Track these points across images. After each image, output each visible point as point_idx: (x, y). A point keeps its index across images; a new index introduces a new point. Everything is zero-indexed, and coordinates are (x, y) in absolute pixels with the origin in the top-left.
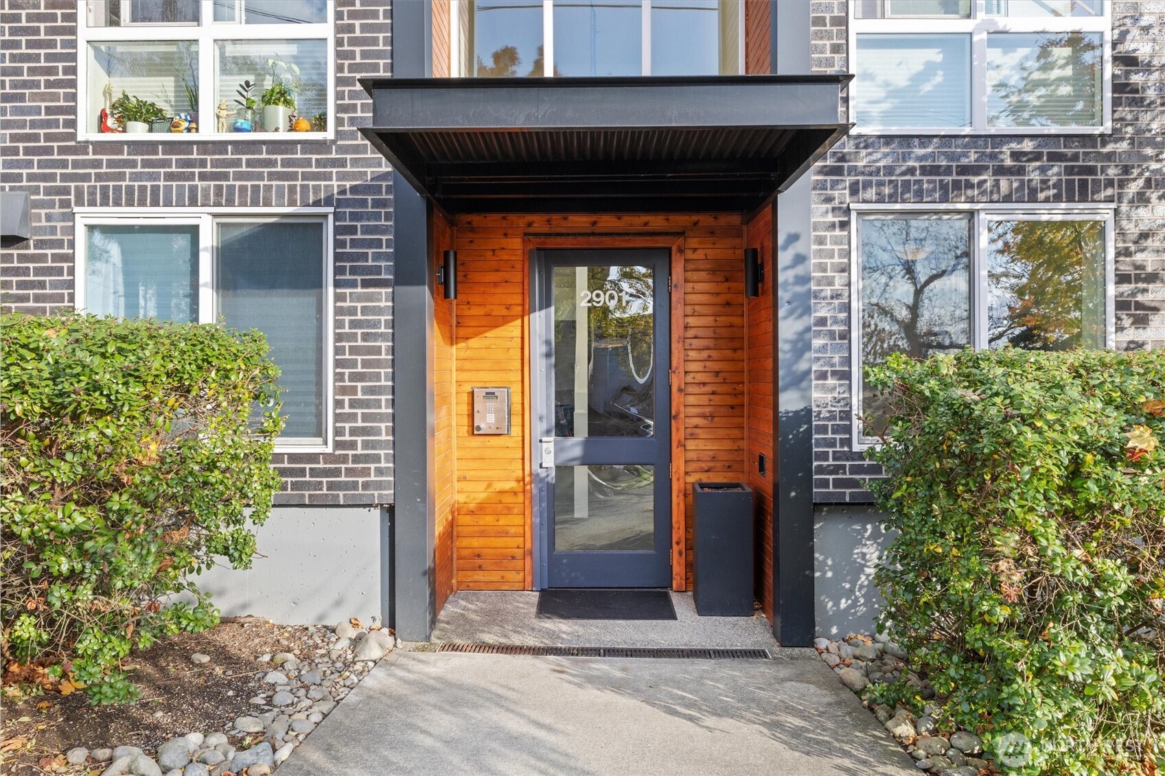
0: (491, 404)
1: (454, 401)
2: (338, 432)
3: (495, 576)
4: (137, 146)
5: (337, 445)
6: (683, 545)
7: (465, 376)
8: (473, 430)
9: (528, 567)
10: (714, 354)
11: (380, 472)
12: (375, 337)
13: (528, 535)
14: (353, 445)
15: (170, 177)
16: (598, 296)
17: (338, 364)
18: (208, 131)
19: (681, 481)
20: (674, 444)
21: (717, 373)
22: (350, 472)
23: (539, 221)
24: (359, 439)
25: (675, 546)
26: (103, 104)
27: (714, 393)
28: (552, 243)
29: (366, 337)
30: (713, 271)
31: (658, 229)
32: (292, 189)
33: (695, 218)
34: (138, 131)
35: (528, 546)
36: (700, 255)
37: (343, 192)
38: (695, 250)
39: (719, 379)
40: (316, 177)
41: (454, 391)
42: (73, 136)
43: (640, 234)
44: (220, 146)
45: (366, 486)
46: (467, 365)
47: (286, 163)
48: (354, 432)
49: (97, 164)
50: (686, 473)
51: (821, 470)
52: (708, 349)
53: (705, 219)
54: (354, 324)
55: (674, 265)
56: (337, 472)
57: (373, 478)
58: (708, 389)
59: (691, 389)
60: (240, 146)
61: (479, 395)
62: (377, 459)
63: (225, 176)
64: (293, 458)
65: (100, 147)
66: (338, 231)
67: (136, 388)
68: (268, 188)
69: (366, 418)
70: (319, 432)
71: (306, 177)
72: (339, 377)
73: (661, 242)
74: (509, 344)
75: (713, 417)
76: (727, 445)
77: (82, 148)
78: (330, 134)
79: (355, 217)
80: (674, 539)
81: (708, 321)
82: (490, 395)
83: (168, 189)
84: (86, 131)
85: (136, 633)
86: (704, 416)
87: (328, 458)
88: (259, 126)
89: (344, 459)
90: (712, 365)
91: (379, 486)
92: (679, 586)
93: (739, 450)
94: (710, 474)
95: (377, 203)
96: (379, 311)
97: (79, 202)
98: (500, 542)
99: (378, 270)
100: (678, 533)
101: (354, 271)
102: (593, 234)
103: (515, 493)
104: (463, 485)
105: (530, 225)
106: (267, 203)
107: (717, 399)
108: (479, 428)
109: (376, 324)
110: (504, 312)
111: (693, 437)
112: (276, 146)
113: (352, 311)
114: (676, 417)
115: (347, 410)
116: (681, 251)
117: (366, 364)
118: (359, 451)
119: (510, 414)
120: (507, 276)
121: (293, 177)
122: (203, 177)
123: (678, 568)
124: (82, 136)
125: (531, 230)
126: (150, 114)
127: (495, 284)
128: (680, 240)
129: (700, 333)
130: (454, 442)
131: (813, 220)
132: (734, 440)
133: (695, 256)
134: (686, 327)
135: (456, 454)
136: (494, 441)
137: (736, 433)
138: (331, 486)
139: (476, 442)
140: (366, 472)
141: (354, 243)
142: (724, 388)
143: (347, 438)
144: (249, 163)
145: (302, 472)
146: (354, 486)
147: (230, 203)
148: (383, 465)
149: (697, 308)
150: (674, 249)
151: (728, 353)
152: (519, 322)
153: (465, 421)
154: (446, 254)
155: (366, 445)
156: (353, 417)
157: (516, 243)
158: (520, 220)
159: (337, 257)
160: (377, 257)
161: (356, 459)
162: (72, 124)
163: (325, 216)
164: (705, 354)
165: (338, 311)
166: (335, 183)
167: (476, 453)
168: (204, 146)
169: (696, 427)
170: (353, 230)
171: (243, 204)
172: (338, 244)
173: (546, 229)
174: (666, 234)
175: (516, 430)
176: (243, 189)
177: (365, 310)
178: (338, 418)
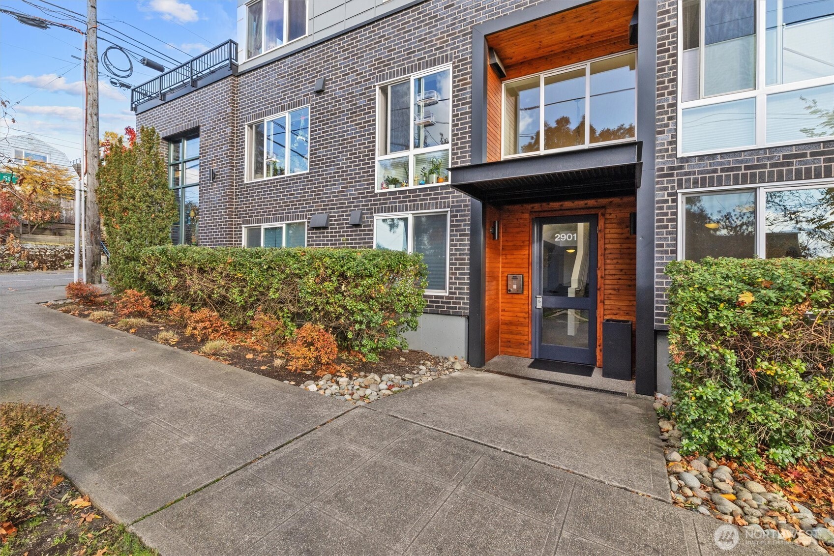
0: (514, 281)
1: (500, 279)
2: (450, 288)
3: (517, 351)
4: (391, 193)
5: (450, 293)
6: (601, 347)
7: (505, 269)
8: (508, 291)
9: (530, 348)
10: (620, 261)
11: (464, 303)
12: (463, 254)
13: (530, 335)
14: (455, 293)
15: (400, 202)
16: (563, 236)
17: (451, 264)
18: (411, 186)
19: (602, 318)
20: (598, 302)
21: (621, 270)
22: (454, 303)
23: (537, 206)
24: (457, 291)
25: (598, 347)
26: (382, 180)
27: (619, 279)
28: (542, 215)
29: (460, 254)
30: (619, 224)
31: (591, 206)
32: (437, 203)
33: (610, 200)
34: (392, 188)
35: (530, 340)
36: (613, 216)
37: (453, 202)
38: (610, 214)
39: (623, 272)
40: (445, 198)
41: (500, 275)
42: (373, 192)
43: (583, 209)
44: (414, 191)
45: (459, 308)
46: (506, 265)
47: (435, 194)
48: (456, 289)
49: (380, 200)
50: (604, 315)
51: (658, 315)
52: (617, 259)
53: (616, 200)
54: (456, 250)
55: (599, 221)
56: (449, 303)
57: (462, 306)
58: (617, 277)
59: (607, 277)
60: (421, 190)
61: (510, 277)
62: (463, 299)
63: (416, 201)
64: (436, 297)
65: (381, 194)
66: (451, 216)
67: (376, 270)
68: (429, 203)
69: (460, 284)
70: (444, 288)
71: (441, 198)
72: (451, 269)
73: (593, 212)
74: (523, 257)
75: (619, 290)
76: (627, 303)
77: (376, 195)
78: (449, 183)
79: (457, 211)
80: (598, 344)
81: (618, 246)
82: (515, 278)
83: (399, 206)
84: (377, 190)
85: (378, 342)
86: (614, 290)
87: (447, 298)
88: (427, 182)
89: (452, 298)
90: (618, 266)
91: (464, 309)
92: (600, 365)
93: (633, 306)
94: (617, 316)
95: (465, 206)
96: (465, 245)
97: (375, 213)
98: (518, 337)
99: (465, 230)
100: (600, 340)
101: (457, 231)
102: (561, 210)
103: (525, 318)
104: (503, 313)
105: (533, 208)
106: (429, 209)
107: (621, 282)
108: (510, 291)
109: (464, 250)
110: (522, 244)
111: (609, 299)
112: (432, 189)
113: (456, 245)
114: (599, 289)
115: (453, 281)
116: (603, 215)
117: (460, 264)
118: (457, 296)
119: (523, 285)
120: (523, 229)
121: (437, 199)
122: (410, 201)
123: (599, 356)
124: (376, 191)
125: (534, 210)
126: (395, 182)
127: (518, 233)
128: (603, 211)
129: (612, 251)
130: (500, 296)
131: (656, 199)
132: (630, 301)
133: (611, 217)
134: (605, 249)
135: (501, 300)
136: (516, 296)
137: (632, 298)
138: (448, 308)
139: (508, 296)
140: (459, 303)
141: (457, 221)
142: (625, 277)
143: (453, 291)
144: (424, 195)
145: (438, 302)
146: (455, 308)
147: (417, 210)
148: (465, 301)
149: (612, 240)
150: (599, 214)
151: (628, 261)
152: (527, 248)
153: (505, 287)
154: (495, 222)
155: (460, 293)
156: (455, 283)
157: (527, 216)
158: (529, 207)
159: (451, 226)
160: (465, 225)
161: (456, 298)
162: (373, 188)
163: (447, 212)
164: (615, 261)
165: (451, 245)
166: (451, 200)
167: (509, 301)
168: (411, 191)
169: (610, 294)
170: (456, 216)
171: (421, 209)
172: (452, 221)
173: (540, 209)
174: (596, 208)
175: (525, 292)
176: (422, 204)
177: (460, 245)
178: (450, 283)
